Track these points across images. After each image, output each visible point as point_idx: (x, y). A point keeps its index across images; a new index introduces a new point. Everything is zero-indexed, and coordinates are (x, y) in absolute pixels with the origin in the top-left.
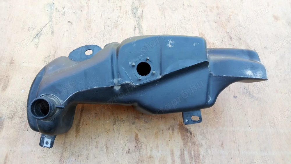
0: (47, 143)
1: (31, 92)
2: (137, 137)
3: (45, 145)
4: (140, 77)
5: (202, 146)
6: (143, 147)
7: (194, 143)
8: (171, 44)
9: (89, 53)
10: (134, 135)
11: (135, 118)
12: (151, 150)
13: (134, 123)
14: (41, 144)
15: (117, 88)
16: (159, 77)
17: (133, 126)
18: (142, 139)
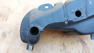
0: (30, 48)
1: (22, 24)
2: (64, 44)
3: (29, 49)
4: (77, 18)
5: (90, 49)
6: (67, 48)
7: (87, 48)
8: (91, 3)
9: (47, 7)
10: (62, 43)
11: (62, 36)
12: (70, 50)
13: (62, 38)
14: (27, 48)
15: (66, 23)
16: (86, 18)
17: (62, 39)
18: (66, 45)
